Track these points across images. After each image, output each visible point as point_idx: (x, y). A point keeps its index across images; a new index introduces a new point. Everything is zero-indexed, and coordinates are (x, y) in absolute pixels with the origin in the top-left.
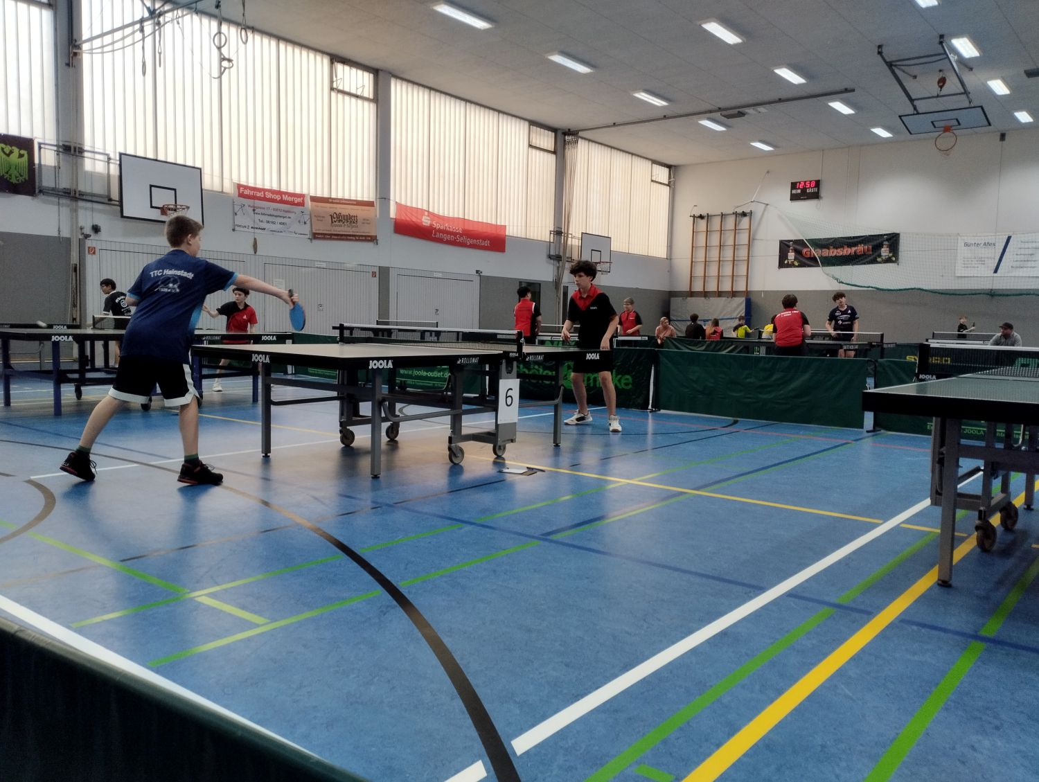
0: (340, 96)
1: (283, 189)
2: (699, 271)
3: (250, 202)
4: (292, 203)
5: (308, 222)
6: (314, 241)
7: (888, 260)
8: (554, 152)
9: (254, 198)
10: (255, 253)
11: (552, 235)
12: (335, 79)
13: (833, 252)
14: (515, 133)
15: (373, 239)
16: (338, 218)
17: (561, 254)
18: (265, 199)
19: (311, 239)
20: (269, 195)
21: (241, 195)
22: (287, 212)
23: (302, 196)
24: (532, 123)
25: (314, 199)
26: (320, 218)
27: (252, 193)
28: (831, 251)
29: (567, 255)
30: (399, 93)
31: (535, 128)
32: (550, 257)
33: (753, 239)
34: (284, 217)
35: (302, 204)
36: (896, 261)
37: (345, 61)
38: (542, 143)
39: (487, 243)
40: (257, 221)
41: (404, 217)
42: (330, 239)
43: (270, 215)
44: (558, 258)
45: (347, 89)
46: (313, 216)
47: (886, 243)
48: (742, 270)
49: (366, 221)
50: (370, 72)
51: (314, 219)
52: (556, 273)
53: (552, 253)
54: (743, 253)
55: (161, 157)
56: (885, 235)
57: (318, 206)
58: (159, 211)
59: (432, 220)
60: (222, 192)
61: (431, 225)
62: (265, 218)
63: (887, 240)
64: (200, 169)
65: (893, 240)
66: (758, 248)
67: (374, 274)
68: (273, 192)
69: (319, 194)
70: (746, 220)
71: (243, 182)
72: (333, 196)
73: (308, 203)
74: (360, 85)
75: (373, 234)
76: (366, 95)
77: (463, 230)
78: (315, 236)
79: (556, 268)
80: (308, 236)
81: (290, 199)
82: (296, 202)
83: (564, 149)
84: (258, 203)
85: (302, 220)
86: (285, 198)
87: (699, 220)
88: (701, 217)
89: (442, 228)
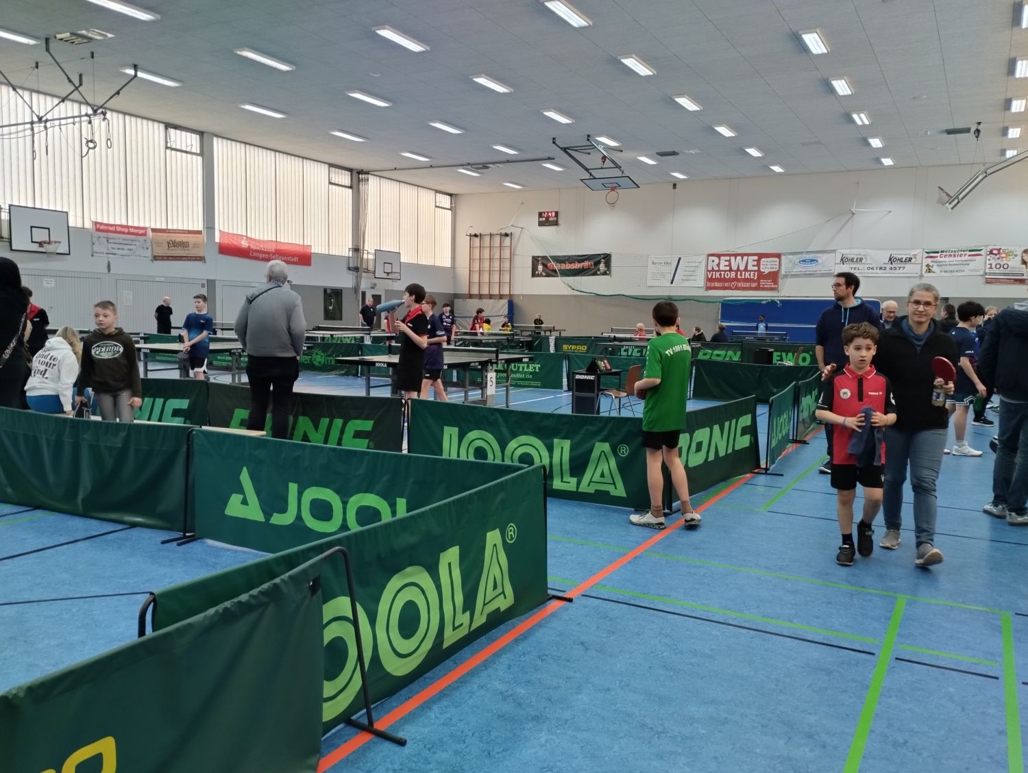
0: (173, 152)
1: (130, 224)
2: (475, 278)
3: (105, 234)
4: (137, 234)
5: (150, 248)
6: (155, 262)
7: (605, 273)
8: (351, 187)
9: (108, 231)
10: (109, 271)
11: (351, 252)
12: (169, 141)
13: (568, 266)
14: (318, 174)
15: (202, 259)
16: (174, 244)
17: (359, 266)
18: (116, 232)
19: (152, 261)
20: (119, 229)
21: (98, 230)
22: (132, 240)
23: (145, 228)
24: (331, 165)
25: (154, 230)
26: (159, 244)
27: (106, 228)
28: (567, 265)
29: (364, 267)
30: (220, 147)
31: (333, 169)
32: (349, 269)
33: (514, 255)
34: (131, 245)
35: (145, 234)
36: (609, 274)
37: (176, 127)
38: (340, 181)
39: (296, 259)
40: (110, 247)
41: (226, 241)
42: (168, 260)
43: (120, 244)
44: (356, 269)
45: (179, 147)
46: (153, 243)
47: (602, 260)
48: (506, 278)
49: (196, 245)
50: (196, 134)
51: (155, 245)
52: (355, 281)
53: (351, 265)
54: (506, 265)
55: (38, 206)
56: (602, 254)
57: (157, 236)
58: (37, 245)
59: (249, 243)
60: (83, 228)
61: (249, 247)
62: (116, 246)
63: (604, 258)
64: (67, 213)
65: (607, 258)
66: (518, 261)
67: (203, 285)
68: (122, 226)
69: (158, 227)
70: (508, 239)
71: (99, 220)
72: (170, 227)
73: (150, 233)
74: (189, 144)
75: (201, 255)
76: (194, 150)
77: (276, 250)
78: (155, 258)
79: (355, 278)
80: (150, 259)
81: (136, 231)
82: (140, 233)
83: (359, 184)
84: (111, 235)
85: (145, 246)
86: (132, 230)
87: (475, 238)
88: (476, 236)
89: (258, 249)
